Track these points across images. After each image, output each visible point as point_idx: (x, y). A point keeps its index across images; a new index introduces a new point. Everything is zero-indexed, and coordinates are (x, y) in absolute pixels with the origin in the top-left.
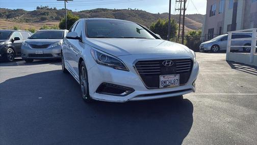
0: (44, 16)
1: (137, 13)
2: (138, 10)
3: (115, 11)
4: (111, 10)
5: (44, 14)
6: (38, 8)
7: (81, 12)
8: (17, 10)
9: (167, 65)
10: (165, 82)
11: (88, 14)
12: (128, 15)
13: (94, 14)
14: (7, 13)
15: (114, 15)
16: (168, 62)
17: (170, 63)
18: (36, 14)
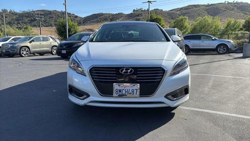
0: (138, 17)
1: (236, 6)
2: (237, 3)
3: (208, 5)
4: (203, 5)
5: (138, 15)
6: (134, 11)
7: (171, 10)
8: (119, 14)
9: (124, 73)
10: (120, 91)
11: (178, 12)
12: (225, 9)
13: (184, 11)
14: (111, 17)
15: (206, 10)
16: (127, 69)
17: (129, 71)
18: (132, 17)
